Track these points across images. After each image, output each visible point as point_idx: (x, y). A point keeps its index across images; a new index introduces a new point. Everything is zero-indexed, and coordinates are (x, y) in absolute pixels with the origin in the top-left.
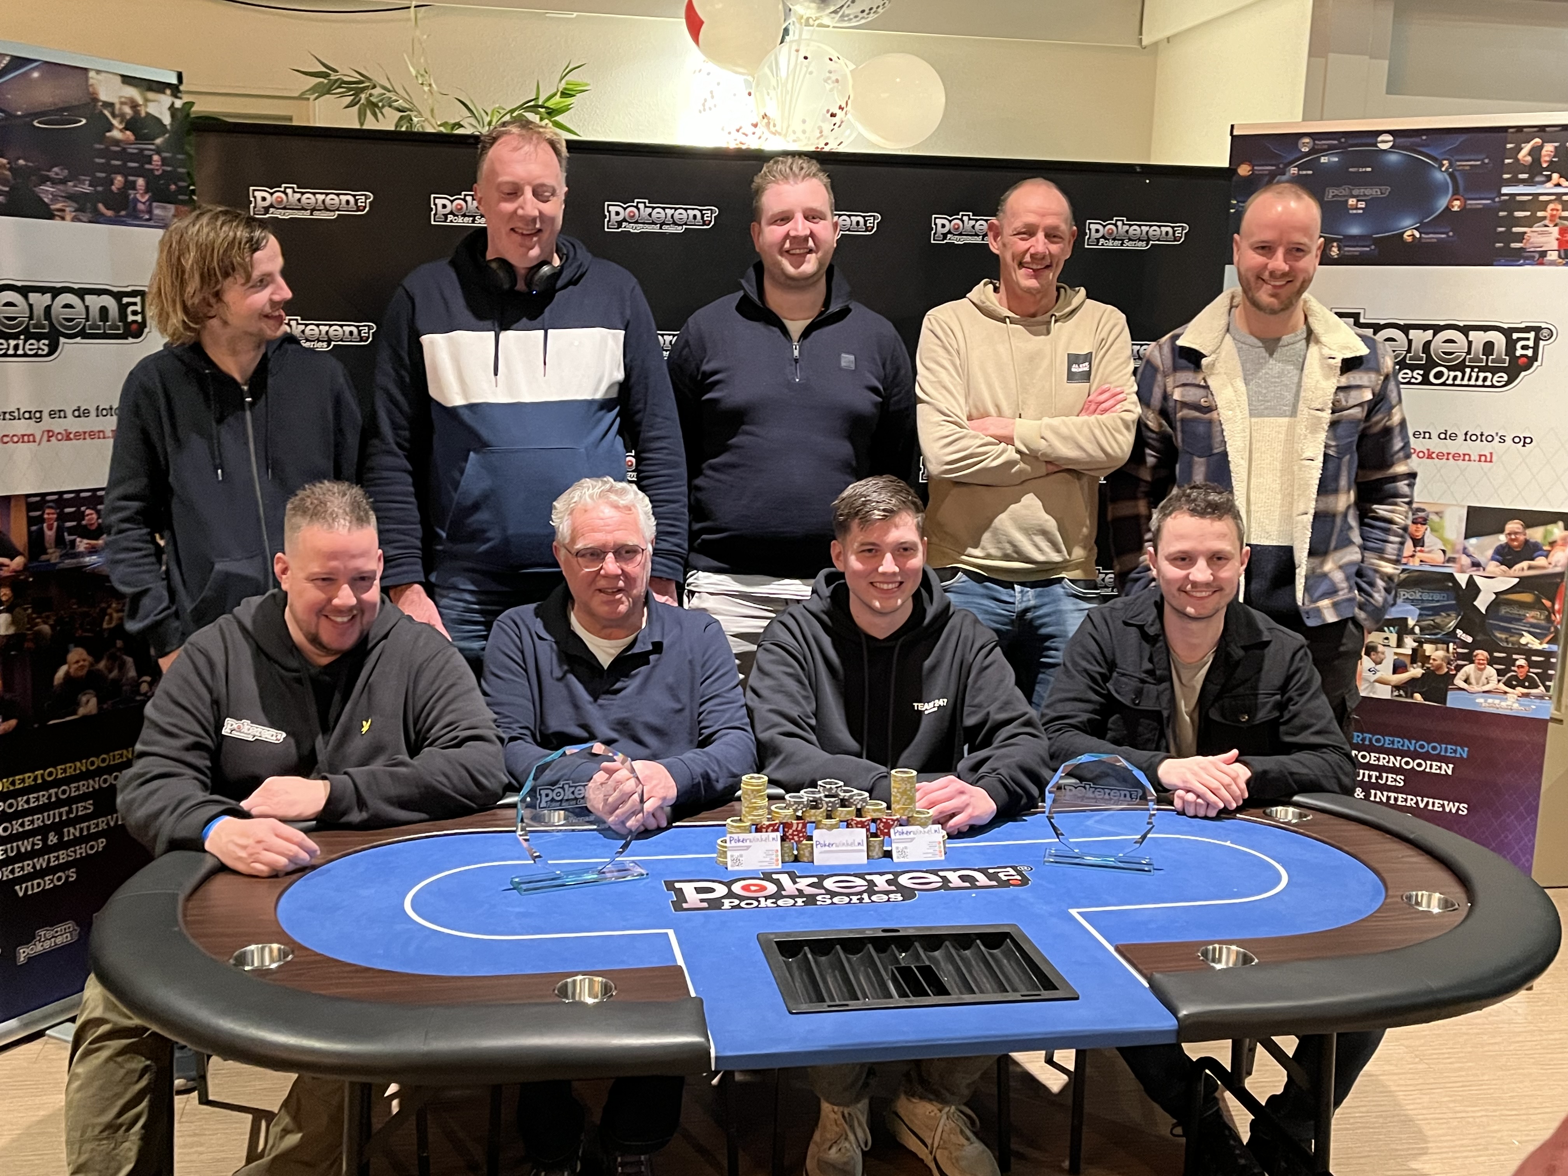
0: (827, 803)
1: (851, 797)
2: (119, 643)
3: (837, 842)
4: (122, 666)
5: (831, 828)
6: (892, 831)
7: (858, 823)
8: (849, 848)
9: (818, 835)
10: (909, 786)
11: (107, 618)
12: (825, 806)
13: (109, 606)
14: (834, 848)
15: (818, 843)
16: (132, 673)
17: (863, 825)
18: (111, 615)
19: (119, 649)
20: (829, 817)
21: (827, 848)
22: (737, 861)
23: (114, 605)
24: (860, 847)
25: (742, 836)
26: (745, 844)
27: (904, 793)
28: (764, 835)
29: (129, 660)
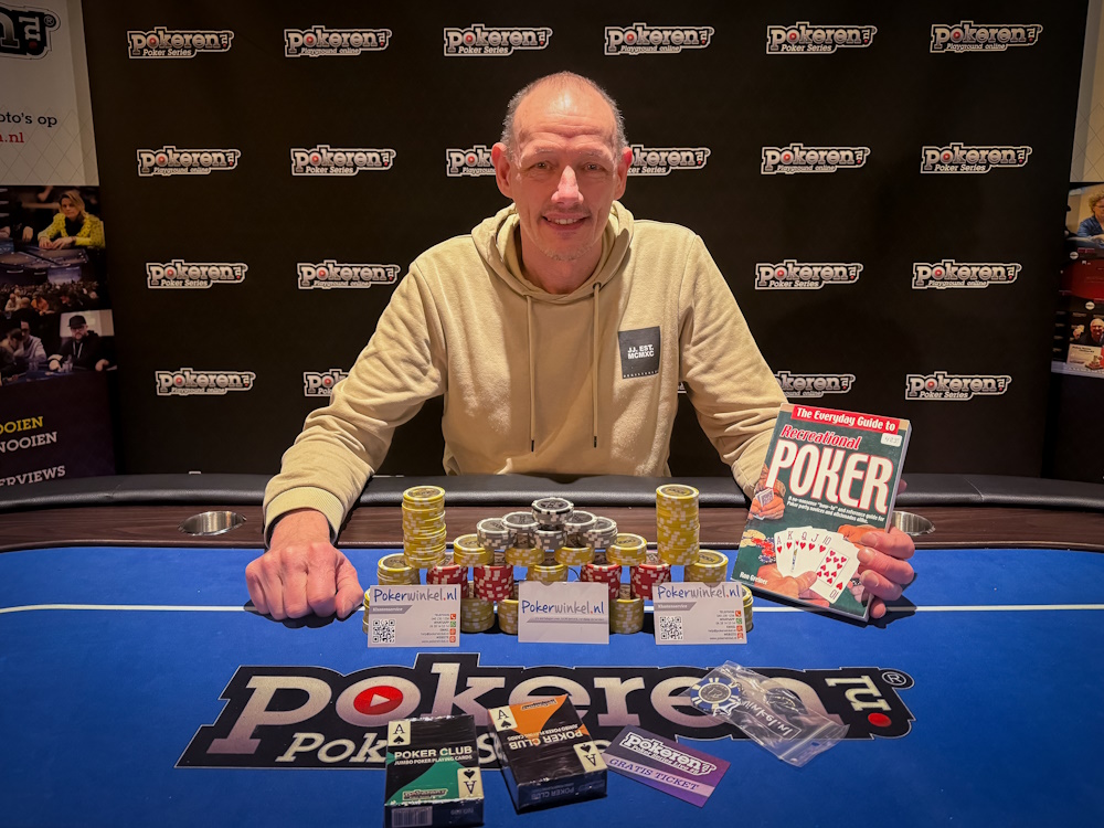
0: (542, 538)
1: (585, 529)
2: (24, 325)
3: (559, 604)
4: (28, 345)
5: (549, 580)
6: (655, 589)
7: (595, 573)
8: (579, 615)
9: (526, 590)
10: (683, 515)
11: (10, 301)
12: (539, 543)
13: (13, 292)
14: (552, 615)
15: (527, 605)
16: (40, 351)
17: (603, 577)
18: (14, 300)
19: (25, 330)
20: (549, 560)
21: (541, 615)
22: (385, 632)
23: (17, 291)
24: (597, 616)
25: (396, 589)
26: (401, 603)
27: (676, 526)
28: (434, 588)
29: (36, 341)
